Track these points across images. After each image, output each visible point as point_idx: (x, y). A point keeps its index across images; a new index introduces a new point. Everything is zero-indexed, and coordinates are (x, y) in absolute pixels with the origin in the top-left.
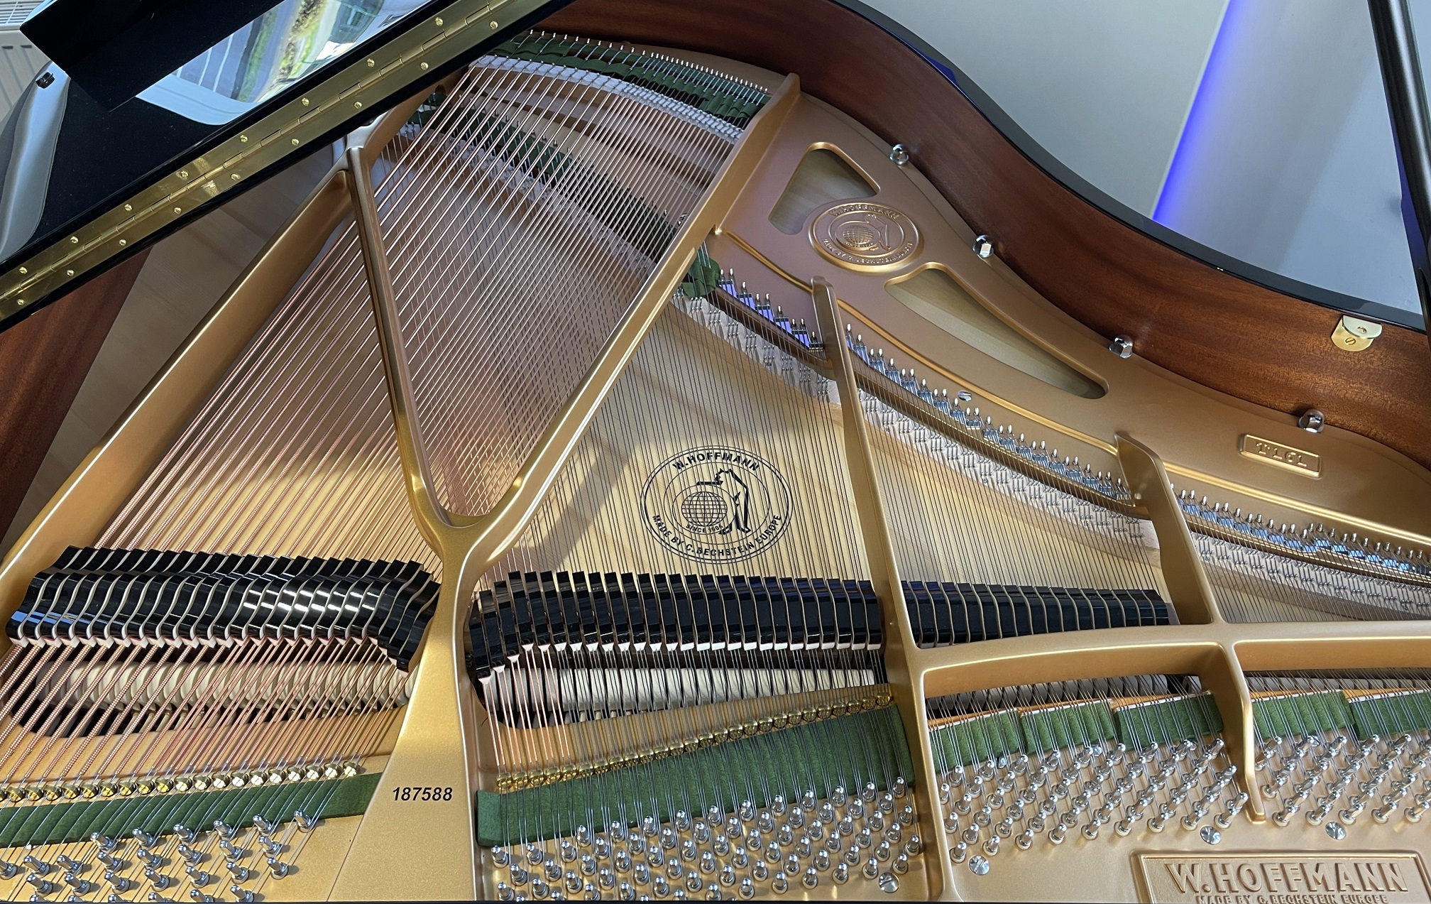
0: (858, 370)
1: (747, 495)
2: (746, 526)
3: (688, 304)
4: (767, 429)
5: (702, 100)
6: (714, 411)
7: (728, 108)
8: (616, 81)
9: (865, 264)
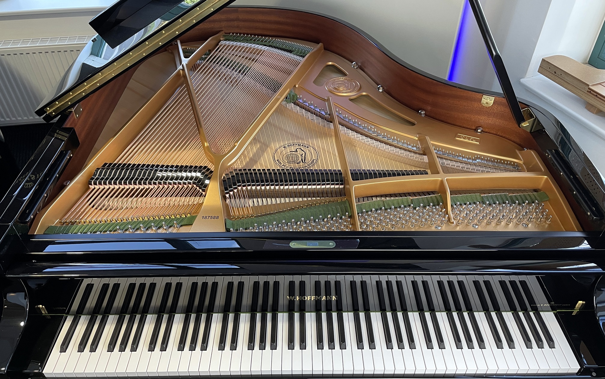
0: (339, 121)
1: (305, 154)
2: (305, 162)
3: (287, 105)
4: (312, 138)
5: (292, 51)
6: (296, 134)
7: (301, 53)
8: (265, 47)
9: (343, 93)
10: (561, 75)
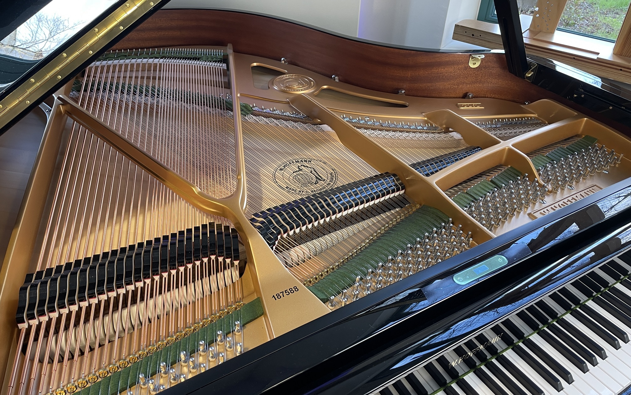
1: (314, 170)
2: (322, 179)
5: (199, 58)
6: (282, 150)
8: (158, 59)
10: (480, 36)
